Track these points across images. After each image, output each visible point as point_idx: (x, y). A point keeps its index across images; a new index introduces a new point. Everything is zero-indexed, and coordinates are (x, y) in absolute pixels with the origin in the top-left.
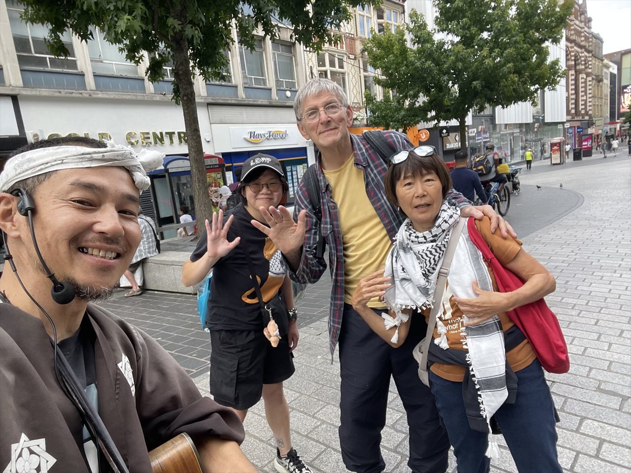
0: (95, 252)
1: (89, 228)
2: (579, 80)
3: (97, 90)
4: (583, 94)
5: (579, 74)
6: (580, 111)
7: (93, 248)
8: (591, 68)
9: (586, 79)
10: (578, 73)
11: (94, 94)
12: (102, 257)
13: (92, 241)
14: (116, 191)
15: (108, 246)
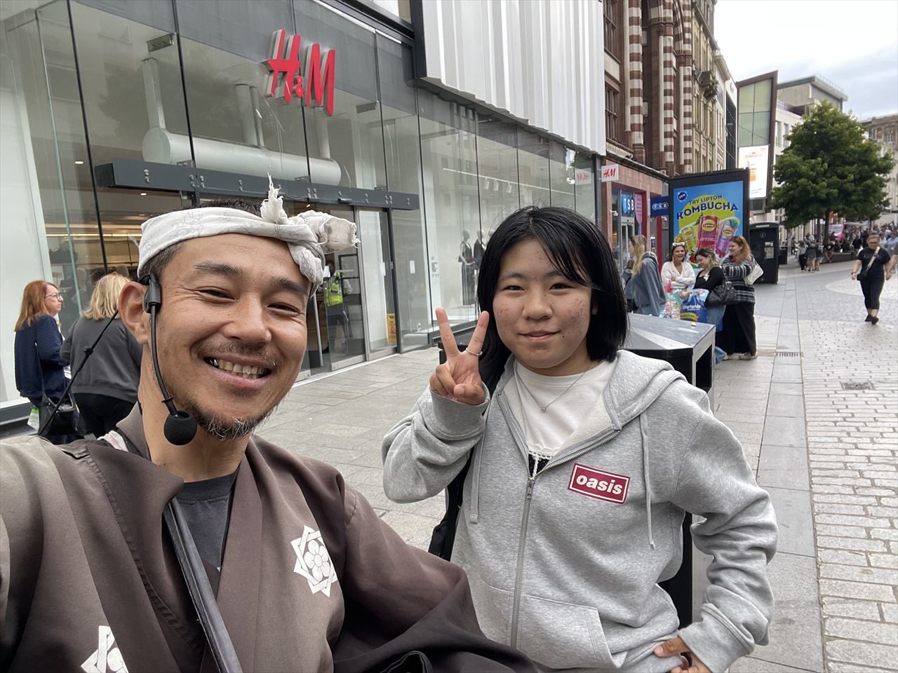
0: (228, 366)
1: (217, 329)
2: (657, 54)
4: (670, 114)
5: (659, 33)
6: (661, 156)
7: (226, 360)
8: (689, 41)
9: (677, 71)
10: (654, 31)
12: (237, 374)
13: (221, 349)
14: (262, 274)
15: (244, 358)
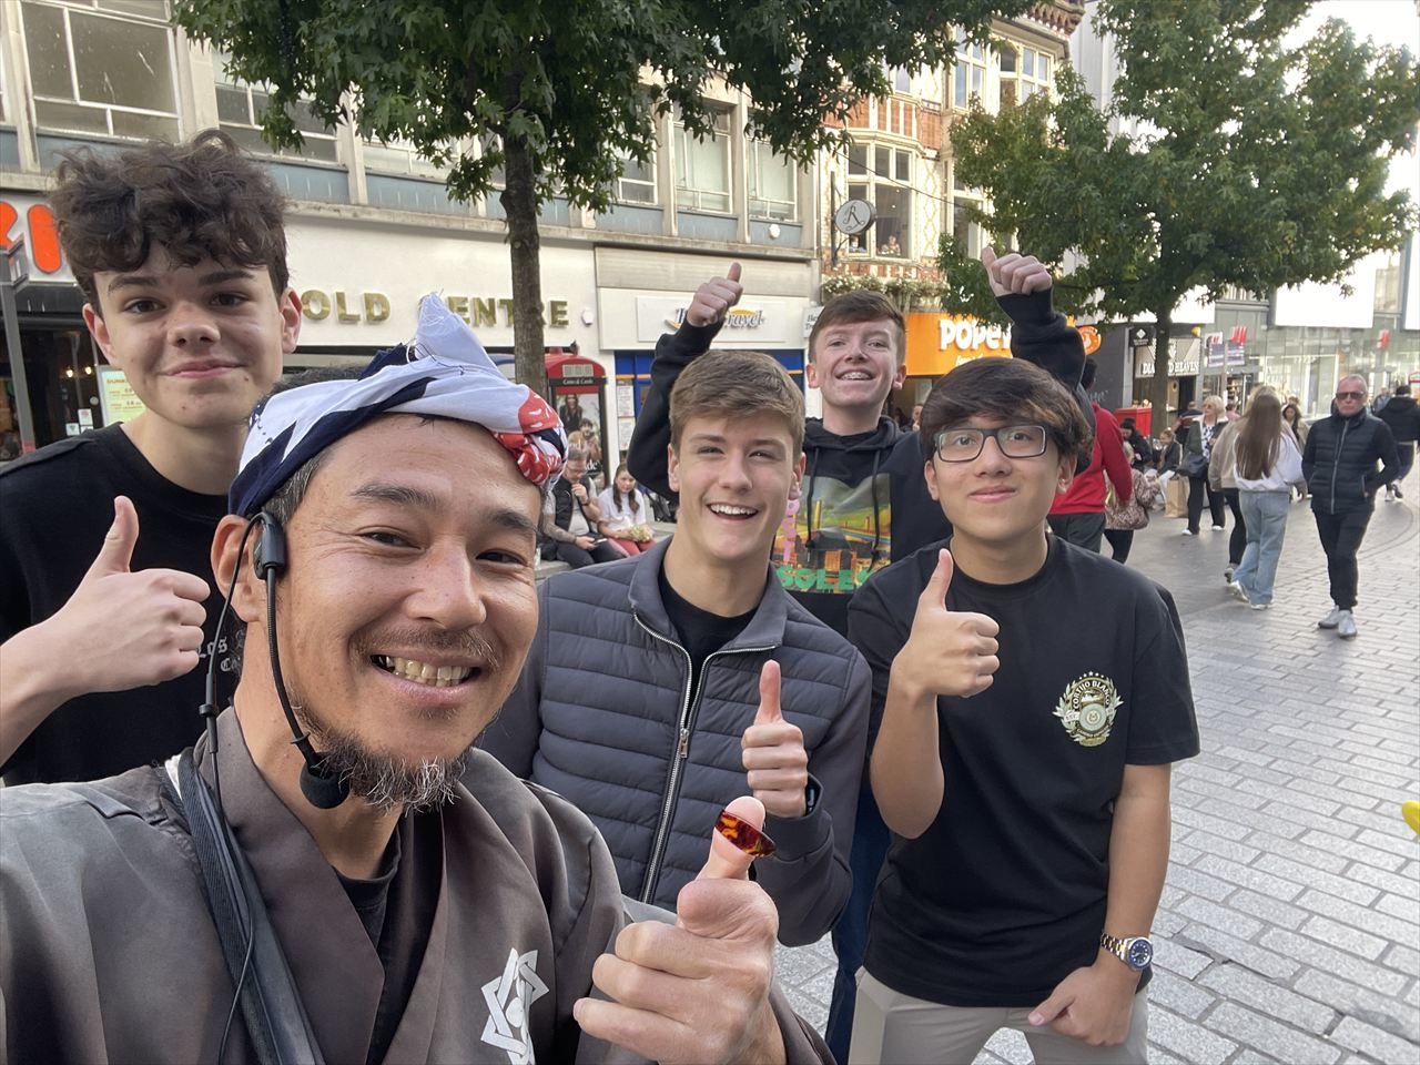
3: (370, 205)
11: (363, 212)
14: (470, 502)
